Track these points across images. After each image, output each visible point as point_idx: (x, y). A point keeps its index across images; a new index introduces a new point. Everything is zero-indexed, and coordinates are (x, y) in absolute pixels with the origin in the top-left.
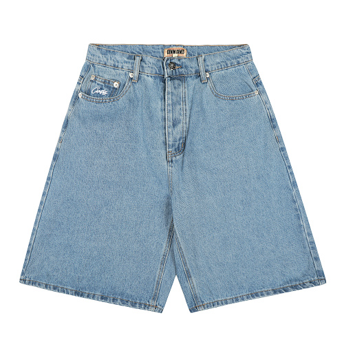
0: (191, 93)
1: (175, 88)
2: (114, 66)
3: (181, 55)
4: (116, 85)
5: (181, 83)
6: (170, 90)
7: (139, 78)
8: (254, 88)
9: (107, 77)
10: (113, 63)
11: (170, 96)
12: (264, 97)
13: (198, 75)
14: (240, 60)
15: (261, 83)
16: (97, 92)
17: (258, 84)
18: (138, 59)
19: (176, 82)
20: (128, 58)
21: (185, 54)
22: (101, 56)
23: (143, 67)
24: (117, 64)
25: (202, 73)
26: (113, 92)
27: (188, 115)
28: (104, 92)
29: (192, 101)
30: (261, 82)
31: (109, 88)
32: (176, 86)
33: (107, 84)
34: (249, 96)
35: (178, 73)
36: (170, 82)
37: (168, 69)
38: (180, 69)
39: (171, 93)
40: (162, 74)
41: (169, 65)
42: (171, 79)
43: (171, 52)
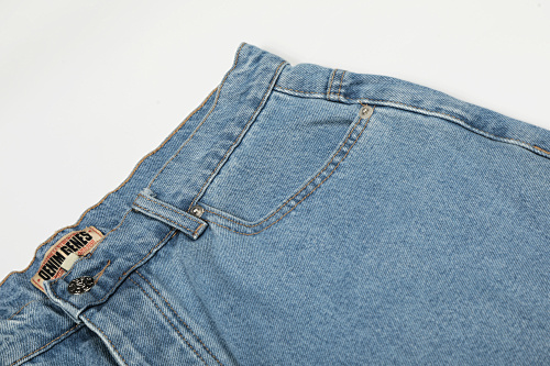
0: (185, 290)
1: (126, 314)
3: (87, 249)
5: (134, 292)
6: (112, 330)
8: (343, 111)
11: (128, 346)
12: (397, 99)
13: (170, 235)
14: (252, 93)
15: (358, 80)
17: (349, 87)
19: (121, 299)
21: (96, 237)
25: (179, 220)
27: (212, 343)
29: (203, 308)
30: (353, 76)
32: (126, 307)
34: (351, 142)
35: (110, 282)
36: (99, 316)
37: (72, 299)
38: (111, 269)
39: (125, 333)
40: (66, 324)
41: (69, 289)
42: (99, 307)
43: (52, 267)
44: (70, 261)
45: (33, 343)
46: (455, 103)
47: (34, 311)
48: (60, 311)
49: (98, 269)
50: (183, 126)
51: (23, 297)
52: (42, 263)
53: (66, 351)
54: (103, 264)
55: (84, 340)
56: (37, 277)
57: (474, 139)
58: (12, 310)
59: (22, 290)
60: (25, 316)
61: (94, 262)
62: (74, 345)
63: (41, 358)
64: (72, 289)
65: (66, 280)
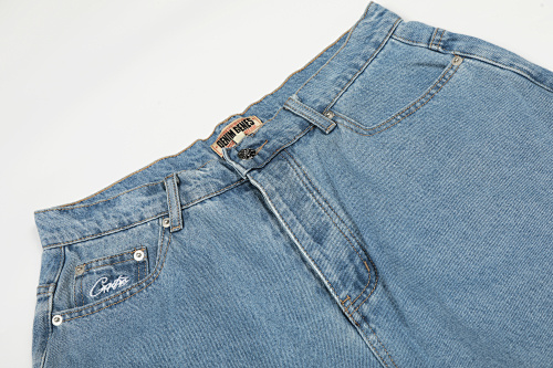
0: (317, 166)
1: (278, 177)
2: (122, 224)
3: (251, 130)
4: (139, 256)
6: (268, 186)
7: (184, 218)
8: (440, 58)
9: (113, 251)
10: (114, 222)
11: (277, 197)
12: (482, 54)
13: (310, 128)
14: (375, 37)
15: (454, 38)
16: (104, 288)
17: (447, 42)
18: (171, 184)
19: (274, 166)
20: (148, 194)
21: (257, 123)
22: (77, 222)
23: (186, 194)
24: (125, 219)
25: (316, 119)
26: (139, 272)
27: (335, 205)
28: (121, 282)
29: (329, 181)
30: (450, 34)
31: (128, 268)
33: (119, 264)
34: (444, 80)
35: (268, 155)
36: (260, 176)
37: (242, 162)
38: (268, 146)
39: (277, 190)
40: (236, 179)
41: (238, 155)
42: (259, 170)
43: (226, 139)
44: (239, 137)
45: (212, 188)
46: (525, 63)
47: (213, 167)
48: (232, 169)
49: (259, 145)
50: (321, 55)
51: (205, 157)
52: (219, 136)
53: (234, 196)
54: (262, 142)
55: (247, 190)
56: (215, 145)
57: (536, 89)
58: (198, 165)
59: (205, 152)
60: (207, 169)
61: (256, 140)
62: (240, 192)
63: (217, 198)
64: (241, 155)
65: (236, 149)
